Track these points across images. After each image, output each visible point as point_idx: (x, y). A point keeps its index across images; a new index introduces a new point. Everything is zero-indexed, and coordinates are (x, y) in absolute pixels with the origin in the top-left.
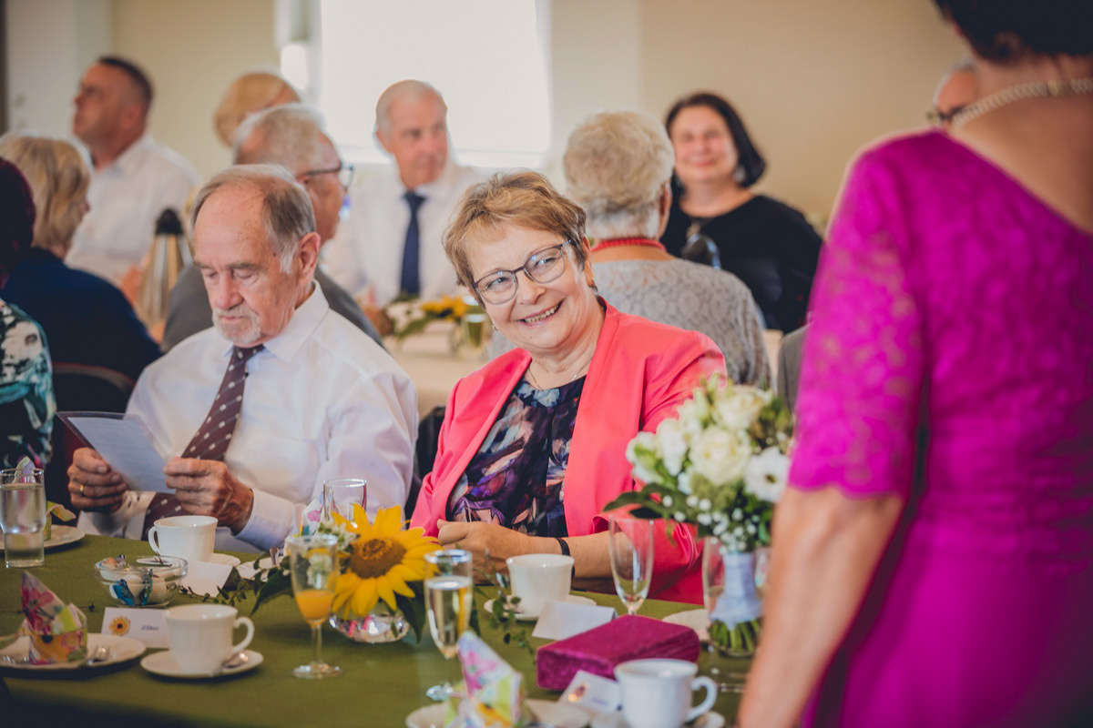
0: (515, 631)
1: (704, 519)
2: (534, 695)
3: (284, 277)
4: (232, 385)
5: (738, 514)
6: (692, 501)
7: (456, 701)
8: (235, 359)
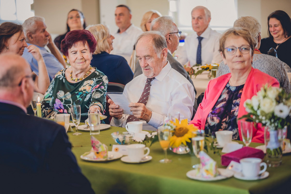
0: (216, 151)
1: (264, 122)
2: (220, 167)
3: (158, 59)
4: (147, 88)
5: (272, 120)
6: (260, 117)
7: (199, 169)
8: (148, 81)
